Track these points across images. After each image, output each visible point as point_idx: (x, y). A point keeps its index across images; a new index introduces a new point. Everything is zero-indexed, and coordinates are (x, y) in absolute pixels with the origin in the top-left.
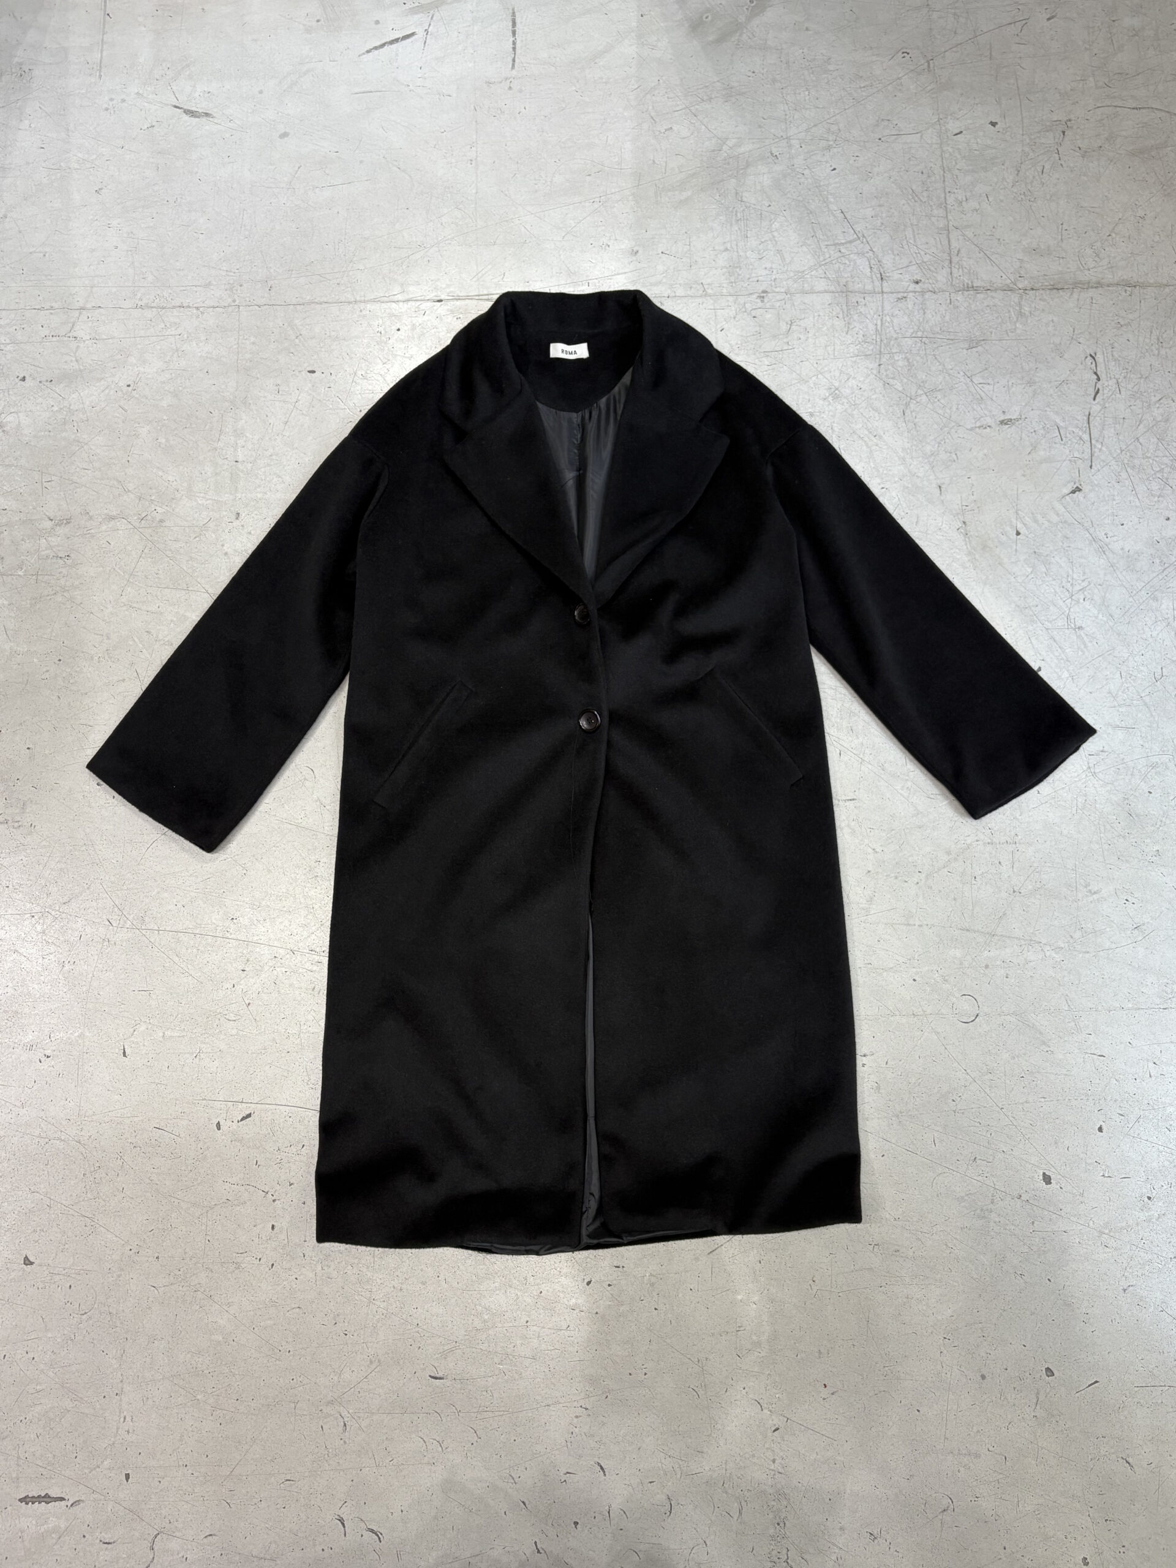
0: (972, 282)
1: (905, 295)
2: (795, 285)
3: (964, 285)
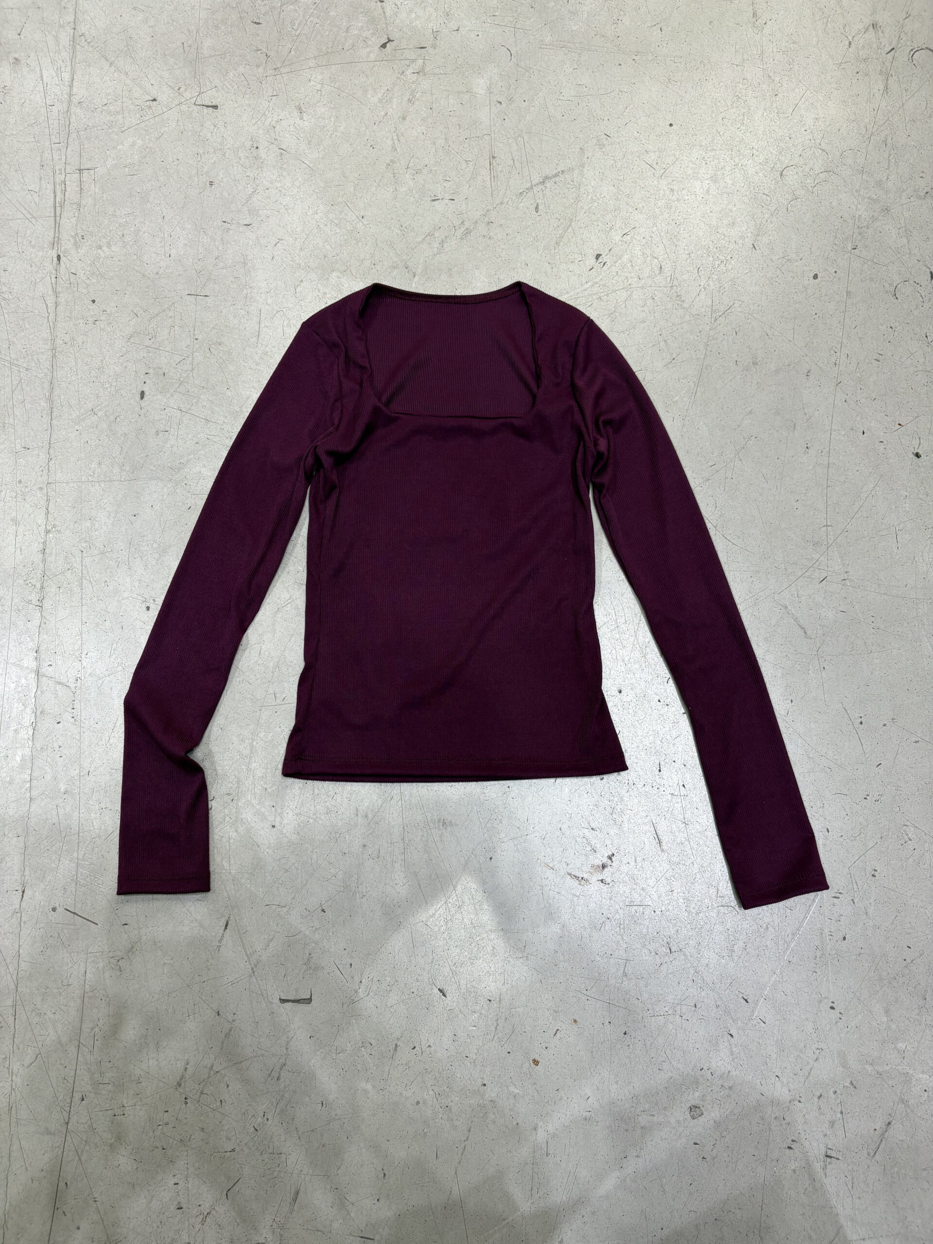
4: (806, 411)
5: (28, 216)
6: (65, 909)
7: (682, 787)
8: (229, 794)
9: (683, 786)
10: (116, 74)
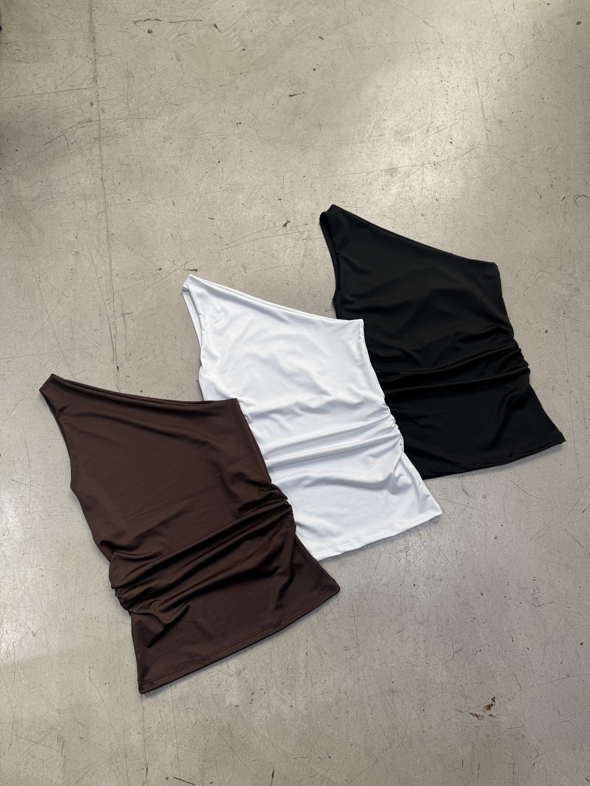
0: (91, 78)
1: (100, 109)
2: (97, 164)
3: (93, 82)
4: (556, 411)
5: (97, 345)
6: (174, 777)
7: (527, 650)
8: (261, 689)
9: (528, 648)
10: (136, 255)
